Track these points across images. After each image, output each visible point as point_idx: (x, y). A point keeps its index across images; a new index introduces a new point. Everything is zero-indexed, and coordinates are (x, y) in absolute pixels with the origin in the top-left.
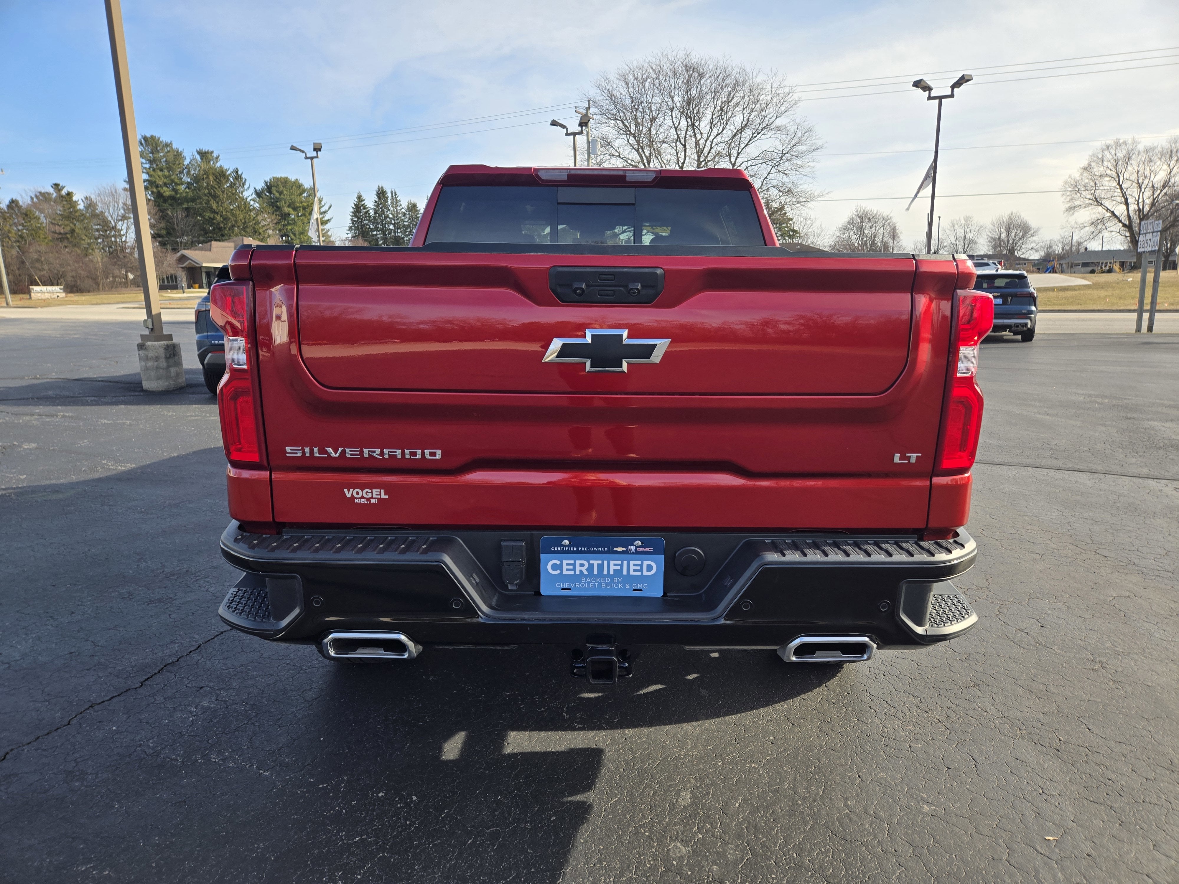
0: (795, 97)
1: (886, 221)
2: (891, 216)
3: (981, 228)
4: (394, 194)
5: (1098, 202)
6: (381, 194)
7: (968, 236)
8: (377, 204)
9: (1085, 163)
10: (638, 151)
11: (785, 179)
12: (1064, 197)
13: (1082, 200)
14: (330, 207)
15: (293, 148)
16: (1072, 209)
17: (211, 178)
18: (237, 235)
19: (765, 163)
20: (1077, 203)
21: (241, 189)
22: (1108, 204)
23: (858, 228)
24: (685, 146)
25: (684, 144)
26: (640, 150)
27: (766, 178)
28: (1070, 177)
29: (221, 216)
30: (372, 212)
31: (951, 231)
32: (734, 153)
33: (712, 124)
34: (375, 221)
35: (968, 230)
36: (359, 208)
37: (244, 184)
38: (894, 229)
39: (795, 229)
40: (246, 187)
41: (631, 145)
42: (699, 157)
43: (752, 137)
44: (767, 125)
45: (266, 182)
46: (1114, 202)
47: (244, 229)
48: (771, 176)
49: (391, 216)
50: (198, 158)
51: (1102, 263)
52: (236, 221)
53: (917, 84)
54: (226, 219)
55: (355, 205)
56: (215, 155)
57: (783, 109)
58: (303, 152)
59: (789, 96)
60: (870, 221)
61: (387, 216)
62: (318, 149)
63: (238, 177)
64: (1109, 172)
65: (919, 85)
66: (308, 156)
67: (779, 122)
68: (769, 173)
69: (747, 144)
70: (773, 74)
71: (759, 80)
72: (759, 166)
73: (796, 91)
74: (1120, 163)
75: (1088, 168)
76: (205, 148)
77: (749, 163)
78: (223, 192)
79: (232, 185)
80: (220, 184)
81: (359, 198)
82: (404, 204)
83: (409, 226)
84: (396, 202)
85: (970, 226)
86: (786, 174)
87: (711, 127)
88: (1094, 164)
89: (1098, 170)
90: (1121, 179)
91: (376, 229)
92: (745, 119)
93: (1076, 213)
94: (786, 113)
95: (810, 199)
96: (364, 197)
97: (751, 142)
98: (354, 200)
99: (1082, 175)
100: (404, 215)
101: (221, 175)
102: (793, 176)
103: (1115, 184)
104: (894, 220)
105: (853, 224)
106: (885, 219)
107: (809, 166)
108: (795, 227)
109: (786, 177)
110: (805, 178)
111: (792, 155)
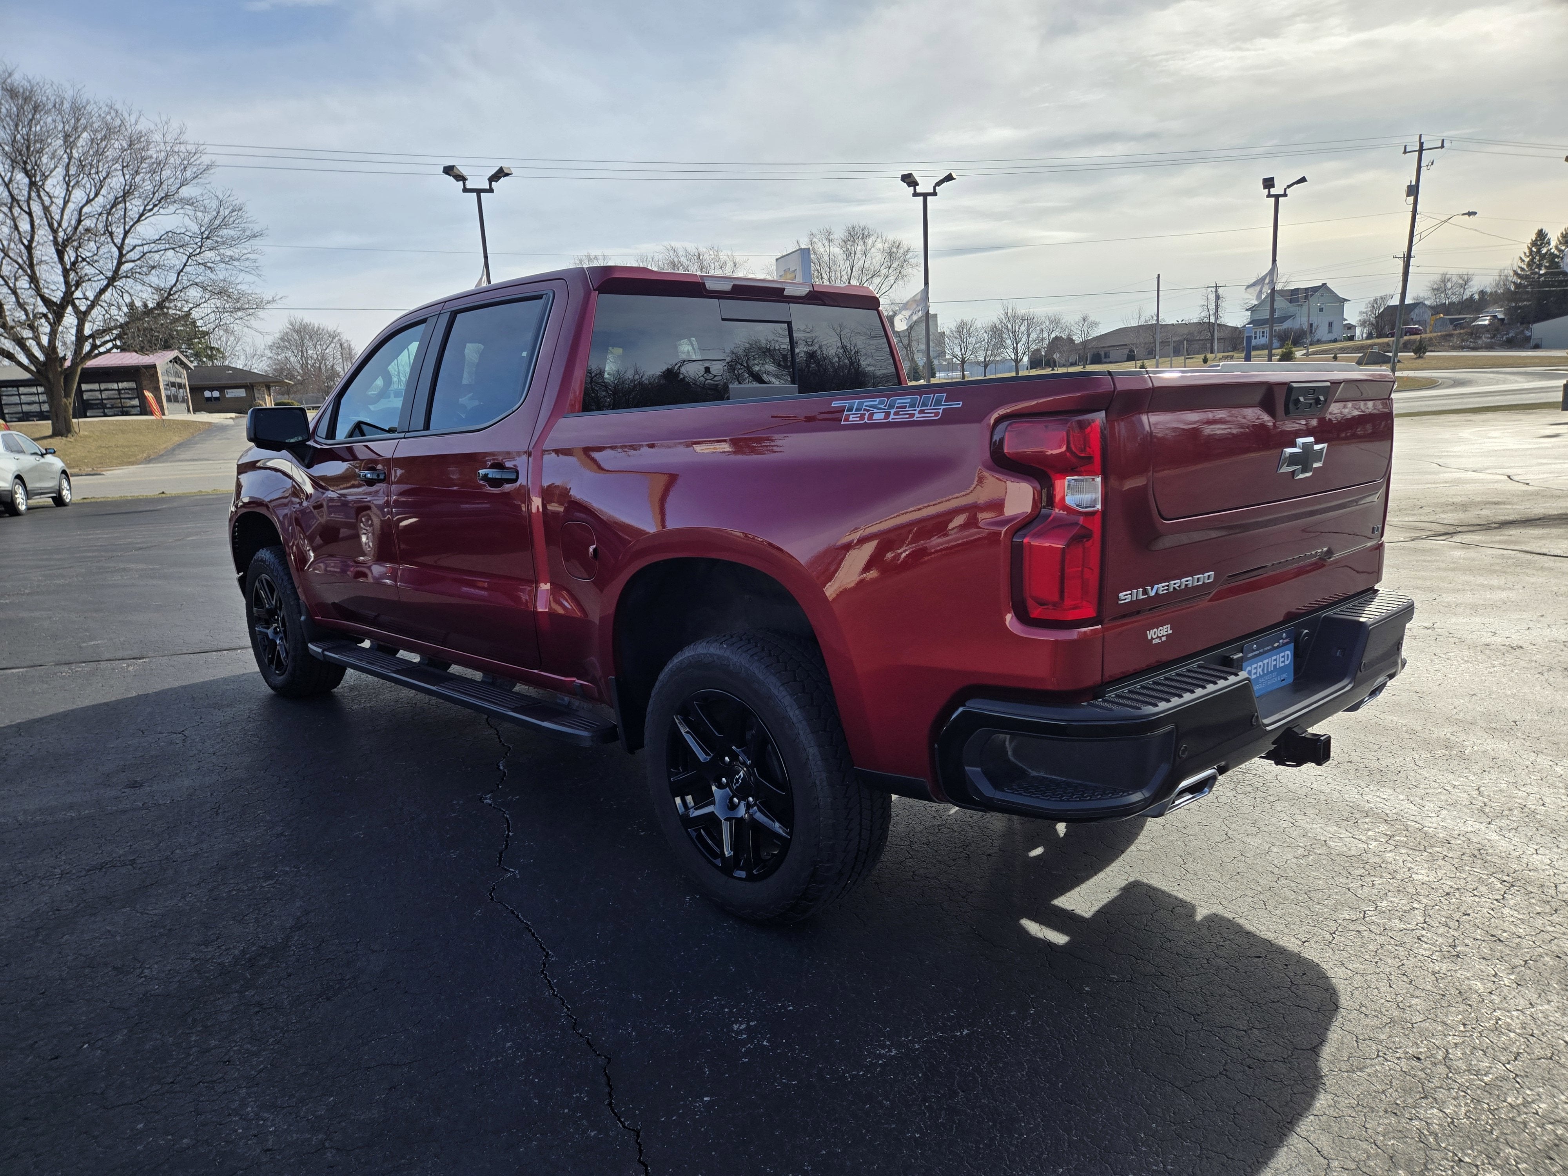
0: (206, 160)
1: (334, 338)
2: (338, 331)
11: (212, 276)
19: (173, 249)
23: (297, 347)
25: (28, 211)
27: (182, 271)
32: (117, 229)
33: (68, 185)
39: (213, 346)
43: (144, 210)
44: (167, 195)
48: (188, 269)
53: (449, 170)
57: (188, 174)
59: (195, 157)
60: (311, 337)
65: (451, 172)
67: (185, 192)
68: (185, 265)
69: (138, 220)
70: (164, 123)
71: (143, 126)
72: (162, 253)
73: (205, 151)
77: (147, 248)
86: (210, 268)
87: (68, 190)
92: (128, 183)
94: (195, 181)
95: (258, 305)
97: (143, 218)
102: (223, 271)
105: (289, 341)
106: (333, 336)
107: (247, 259)
108: (214, 344)
109: (212, 272)
110: (242, 275)
111: (217, 242)
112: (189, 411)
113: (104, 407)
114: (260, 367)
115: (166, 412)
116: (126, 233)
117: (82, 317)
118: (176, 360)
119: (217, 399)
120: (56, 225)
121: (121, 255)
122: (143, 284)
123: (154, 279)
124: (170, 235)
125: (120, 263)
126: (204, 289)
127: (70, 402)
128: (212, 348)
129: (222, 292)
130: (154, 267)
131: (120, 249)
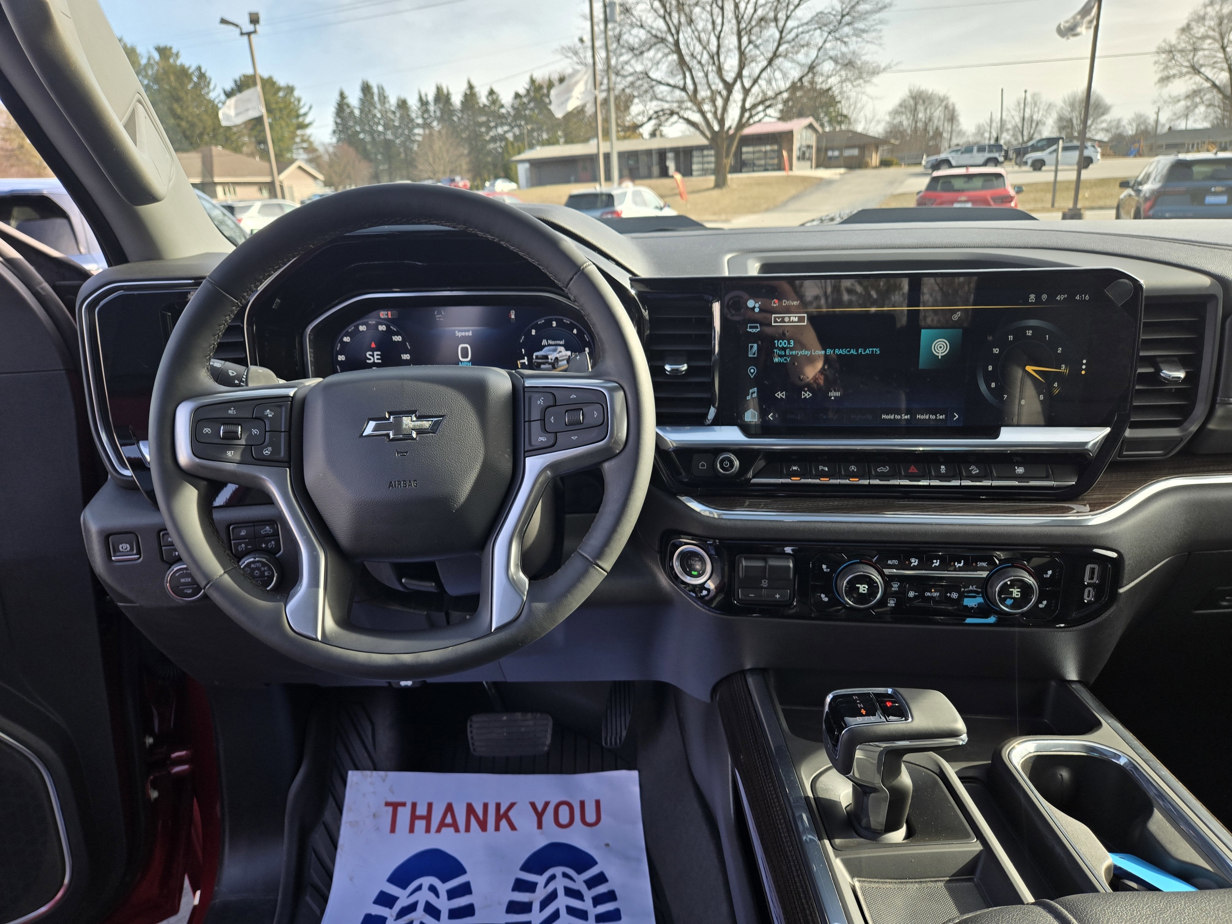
1: (942, 102)
2: (947, 95)
3: (1050, 106)
4: (381, 89)
5: (1195, 70)
6: (366, 89)
7: (1035, 117)
8: (362, 102)
9: (1183, 23)
10: (664, 18)
11: (844, 49)
12: (1157, 65)
13: (1178, 68)
14: (310, 108)
15: (223, 21)
16: (1165, 80)
17: (172, 78)
18: (207, 144)
20: (1172, 72)
21: (206, 90)
22: (1207, 72)
23: (911, 112)
24: (722, 8)
26: (667, 18)
27: (822, 47)
28: (1165, 41)
29: (188, 122)
30: (357, 112)
31: (1016, 111)
32: (782, 16)
34: (359, 121)
35: (1036, 109)
36: (342, 107)
37: (209, 83)
38: (954, 110)
39: (843, 113)
40: (212, 86)
41: (656, 11)
42: (739, 23)
45: (236, 82)
46: (1216, 70)
47: (214, 136)
48: (828, 45)
49: (379, 115)
50: (156, 56)
51: (1189, 144)
52: (204, 128)
54: (192, 125)
55: (338, 104)
56: (174, 51)
58: (237, 26)
60: (924, 102)
61: (375, 116)
62: (254, 20)
63: (202, 76)
64: (1211, 33)
66: (244, 31)
72: (811, 33)
74: (1225, 21)
75: (1186, 29)
76: (162, 45)
77: (800, 29)
78: (187, 94)
79: (196, 85)
80: (183, 85)
81: (342, 95)
82: (393, 101)
83: (399, 127)
84: (383, 98)
85: (1038, 104)
86: (846, 42)
88: (1193, 24)
89: (1199, 30)
90: (1226, 41)
91: (363, 131)
93: (1170, 85)
95: (875, 72)
96: (347, 93)
98: (336, 97)
99: (1178, 38)
100: (394, 113)
101: (183, 73)
102: (854, 44)
103: (1217, 46)
104: (952, 100)
105: (906, 107)
106: (942, 100)
107: (874, 30)
108: (845, 112)
109: (846, 46)
110: (869, 46)
111: (854, 17)
112: (811, 167)
113: (754, 165)
114: (877, 130)
115: (794, 168)
116: (788, 17)
117: (746, 92)
118: (810, 126)
119: (837, 158)
120: (740, 17)
121: (781, 38)
122: (793, 61)
123: (801, 57)
124: (820, 15)
125: (779, 45)
126: (836, 62)
127: (729, 161)
128: (842, 115)
129: (849, 64)
130: (803, 46)
131: (781, 32)
